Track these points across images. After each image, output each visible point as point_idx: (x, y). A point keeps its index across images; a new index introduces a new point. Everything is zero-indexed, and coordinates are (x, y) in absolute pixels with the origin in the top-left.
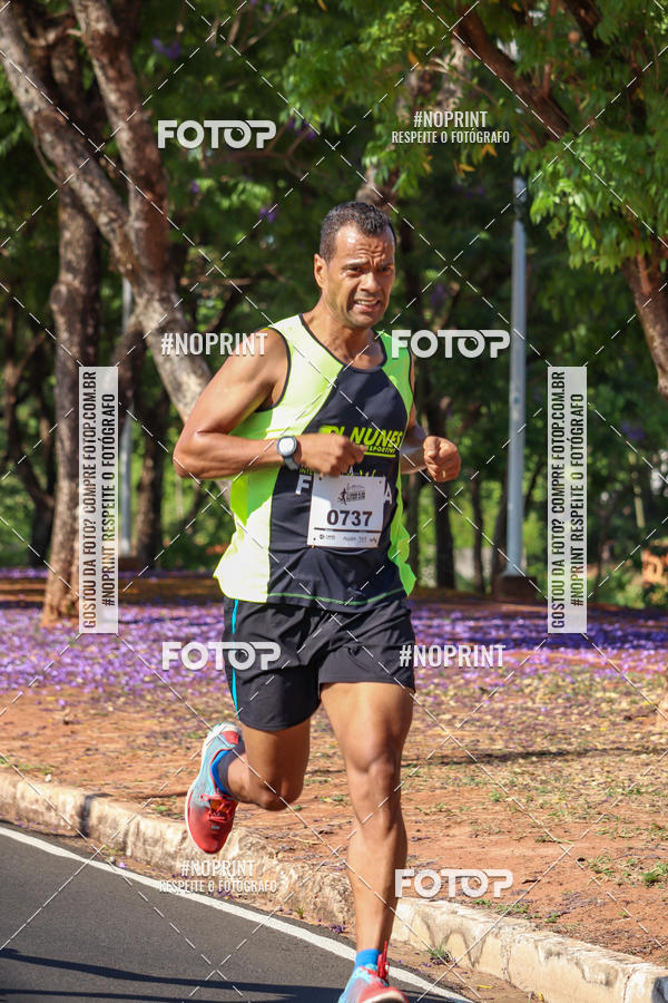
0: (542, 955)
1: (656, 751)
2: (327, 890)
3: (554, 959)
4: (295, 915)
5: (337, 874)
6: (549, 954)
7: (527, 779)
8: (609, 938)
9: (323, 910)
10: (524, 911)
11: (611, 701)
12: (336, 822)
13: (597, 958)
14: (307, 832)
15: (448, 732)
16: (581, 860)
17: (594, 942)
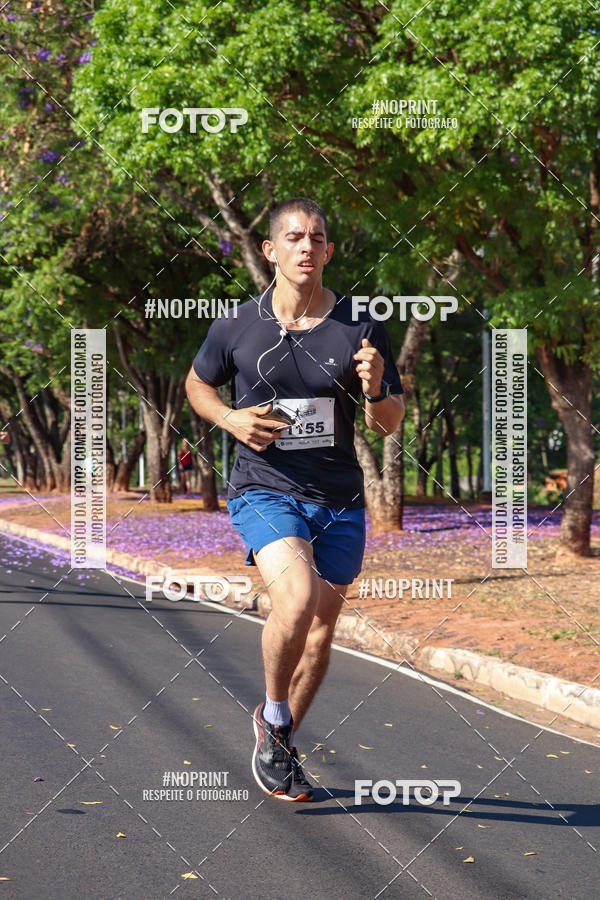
0: (506, 674)
1: (556, 575)
2: (406, 645)
3: (512, 676)
4: (391, 658)
5: (410, 638)
6: (510, 674)
7: (497, 591)
8: (538, 666)
9: (404, 655)
10: (497, 653)
11: (534, 551)
12: (409, 613)
13: (532, 675)
14: (396, 618)
15: (459, 568)
16: (523, 629)
17: (531, 667)
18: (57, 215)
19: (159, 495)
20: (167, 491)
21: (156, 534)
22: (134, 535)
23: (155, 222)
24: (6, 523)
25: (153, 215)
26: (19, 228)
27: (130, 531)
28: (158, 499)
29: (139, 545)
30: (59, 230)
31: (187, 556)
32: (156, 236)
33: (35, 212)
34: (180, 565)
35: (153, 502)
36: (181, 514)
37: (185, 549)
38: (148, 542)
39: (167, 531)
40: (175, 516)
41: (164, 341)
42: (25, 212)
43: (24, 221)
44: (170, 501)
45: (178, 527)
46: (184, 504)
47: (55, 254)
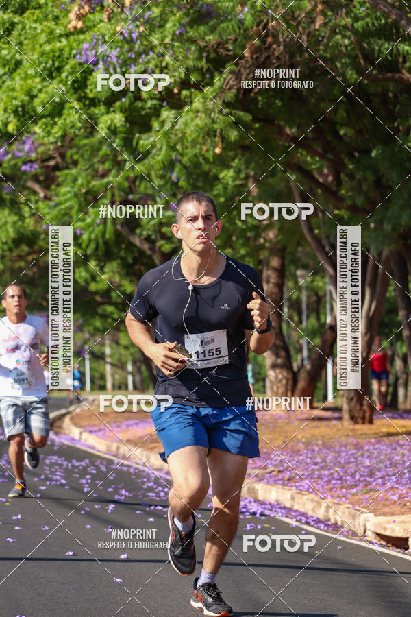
18: (212, 30)
19: (356, 415)
20: (365, 407)
21: (352, 467)
22: (322, 468)
23: (349, 38)
24: (145, 453)
25: (345, 27)
26: (160, 50)
27: (316, 464)
28: (353, 418)
29: (329, 482)
30: (216, 51)
31: (395, 498)
32: (349, 56)
33: (182, 25)
34: (387, 510)
35: (347, 423)
36: (385, 439)
37: (392, 488)
38: (341, 479)
39: (367, 463)
40: (378, 442)
41: (360, 201)
42: (169, 25)
43: (167, 40)
44: (371, 422)
45: (382, 457)
46: (390, 426)
47: (211, 84)
